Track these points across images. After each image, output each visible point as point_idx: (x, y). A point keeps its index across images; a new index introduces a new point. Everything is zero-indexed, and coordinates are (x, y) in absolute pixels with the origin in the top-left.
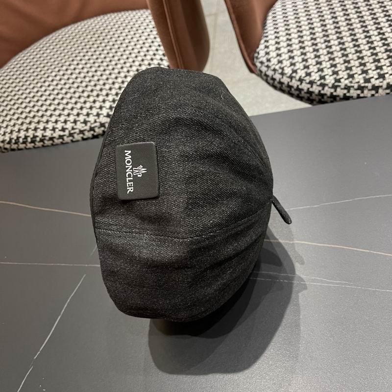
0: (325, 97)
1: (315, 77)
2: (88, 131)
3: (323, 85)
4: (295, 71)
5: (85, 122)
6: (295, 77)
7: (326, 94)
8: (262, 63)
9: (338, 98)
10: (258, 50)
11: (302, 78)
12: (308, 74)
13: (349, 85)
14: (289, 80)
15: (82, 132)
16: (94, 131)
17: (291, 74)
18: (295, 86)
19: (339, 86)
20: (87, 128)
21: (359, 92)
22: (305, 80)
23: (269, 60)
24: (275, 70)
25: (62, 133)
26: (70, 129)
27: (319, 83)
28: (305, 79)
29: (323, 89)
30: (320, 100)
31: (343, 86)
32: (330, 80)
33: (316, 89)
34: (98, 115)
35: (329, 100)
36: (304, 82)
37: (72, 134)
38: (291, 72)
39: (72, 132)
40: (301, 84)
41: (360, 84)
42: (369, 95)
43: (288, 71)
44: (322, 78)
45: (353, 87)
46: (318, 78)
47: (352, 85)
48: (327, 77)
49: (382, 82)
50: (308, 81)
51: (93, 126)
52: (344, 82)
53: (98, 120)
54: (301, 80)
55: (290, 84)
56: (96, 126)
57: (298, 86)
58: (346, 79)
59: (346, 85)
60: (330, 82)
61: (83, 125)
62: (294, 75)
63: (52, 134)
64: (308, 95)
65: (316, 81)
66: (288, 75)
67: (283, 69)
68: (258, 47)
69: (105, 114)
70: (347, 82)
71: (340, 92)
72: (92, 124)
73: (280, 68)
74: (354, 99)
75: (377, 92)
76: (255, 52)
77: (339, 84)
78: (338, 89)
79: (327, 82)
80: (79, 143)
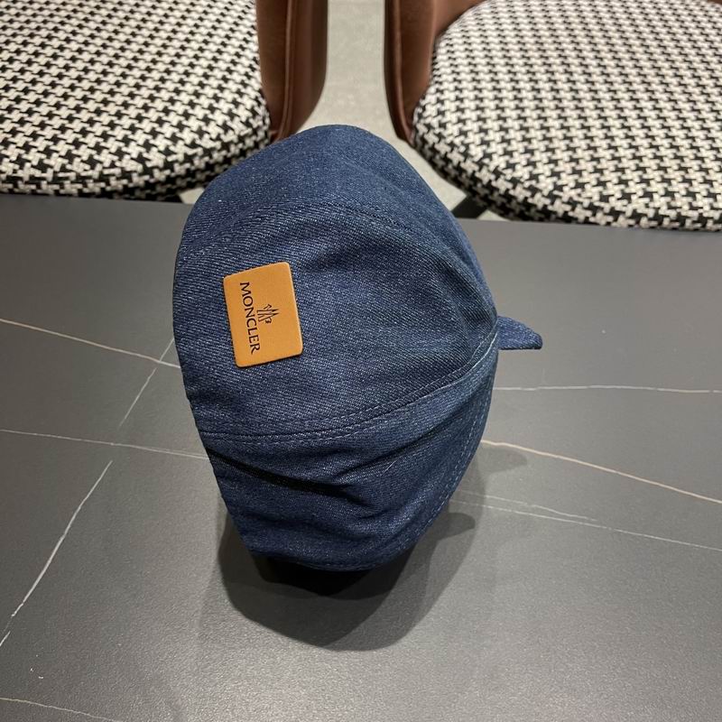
0: (533, 210)
1: (522, 172)
2: (95, 181)
3: (534, 190)
4: (488, 156)
5: (92, 162)
6: (488, 166)
7: (535, 206)
8: (429, 127)
9: (553, 216)
10: (423, 103)
11: (500, 169)
12: (511, 166)
13: (576, 199)
14: (476, 168)
15: (81, 179)
16: (108, 184)
17: (481, 159)
18: (485, 181)
19: (560, 197)
20: (95, 174)
21: (589, 213)
22: (505, 175)
23: (443, 125)
24: (452, 145)
25: (38, 173)
26: (57, 168)
27: (527, 184)
28: (505, 172)
29: (533, 196)
30: (522, 212)
31: (565, 199)
32: (546, 184)
33: (520, 193)
34: (120, 153)
35: (538, 215)
36: (502, 177)
37: (61, 178)
38: (481, 155)
39: (61, 175)
40: (496, 179)
41: (592, 201)
42: (603, 222)
43: (477, 152)
44: (534, 177)
45: (581, 203)
46: (527, 176)
47: (581, 200)
48: (541, 178)
49: (625, 206)
50: (509, 177)
51: (106, 172)
52: (568, 193)
53: (118, 164)
54: (497, 173)
55: (477, 175)
56: (113, 175)
57: (490, 181)
58: (572, 189)
59: (571, 198)
60: (546, 188)
61: (87, 167)
62: (486, 161)
63: (15, 171)
64: (504, 200)
65: (522, 180)
66: (476, 159)
67: (467, 146)
68: (424, 98)
69: (135, 156)
70: (573, 193)
71: (559, 207)
72: (104, 168)
73: (462, 143)
74: (578, 223)
75: (616, 220)
76: (418, 105)
77: (561, 194)
78: (558, 202)
79: (540, 186)
80: (72, 199)
